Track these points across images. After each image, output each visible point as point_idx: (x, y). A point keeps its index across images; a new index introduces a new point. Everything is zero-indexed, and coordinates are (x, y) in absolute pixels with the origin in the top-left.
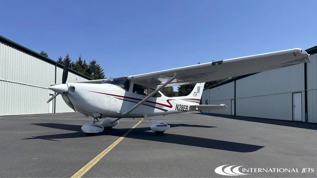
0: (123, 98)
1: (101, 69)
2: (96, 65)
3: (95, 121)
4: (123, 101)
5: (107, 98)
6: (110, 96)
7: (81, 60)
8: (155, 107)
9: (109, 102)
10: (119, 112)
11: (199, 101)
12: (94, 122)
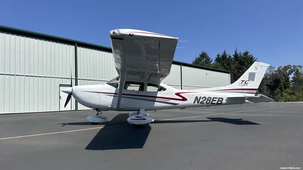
0: (113, 95)
1: (254, 58)
2: (249, 55)
3: (99, 113)
4: (113, 97)
5: (97, 95)
6: (100, 93)
7: (237, 52)
8: (155, 101)
9: (99, 98)
10: (110, 107)
11: (255, 92)
12: (97, 115)
